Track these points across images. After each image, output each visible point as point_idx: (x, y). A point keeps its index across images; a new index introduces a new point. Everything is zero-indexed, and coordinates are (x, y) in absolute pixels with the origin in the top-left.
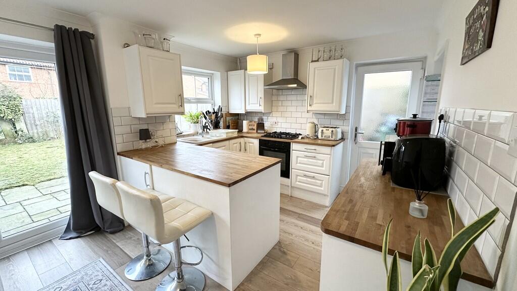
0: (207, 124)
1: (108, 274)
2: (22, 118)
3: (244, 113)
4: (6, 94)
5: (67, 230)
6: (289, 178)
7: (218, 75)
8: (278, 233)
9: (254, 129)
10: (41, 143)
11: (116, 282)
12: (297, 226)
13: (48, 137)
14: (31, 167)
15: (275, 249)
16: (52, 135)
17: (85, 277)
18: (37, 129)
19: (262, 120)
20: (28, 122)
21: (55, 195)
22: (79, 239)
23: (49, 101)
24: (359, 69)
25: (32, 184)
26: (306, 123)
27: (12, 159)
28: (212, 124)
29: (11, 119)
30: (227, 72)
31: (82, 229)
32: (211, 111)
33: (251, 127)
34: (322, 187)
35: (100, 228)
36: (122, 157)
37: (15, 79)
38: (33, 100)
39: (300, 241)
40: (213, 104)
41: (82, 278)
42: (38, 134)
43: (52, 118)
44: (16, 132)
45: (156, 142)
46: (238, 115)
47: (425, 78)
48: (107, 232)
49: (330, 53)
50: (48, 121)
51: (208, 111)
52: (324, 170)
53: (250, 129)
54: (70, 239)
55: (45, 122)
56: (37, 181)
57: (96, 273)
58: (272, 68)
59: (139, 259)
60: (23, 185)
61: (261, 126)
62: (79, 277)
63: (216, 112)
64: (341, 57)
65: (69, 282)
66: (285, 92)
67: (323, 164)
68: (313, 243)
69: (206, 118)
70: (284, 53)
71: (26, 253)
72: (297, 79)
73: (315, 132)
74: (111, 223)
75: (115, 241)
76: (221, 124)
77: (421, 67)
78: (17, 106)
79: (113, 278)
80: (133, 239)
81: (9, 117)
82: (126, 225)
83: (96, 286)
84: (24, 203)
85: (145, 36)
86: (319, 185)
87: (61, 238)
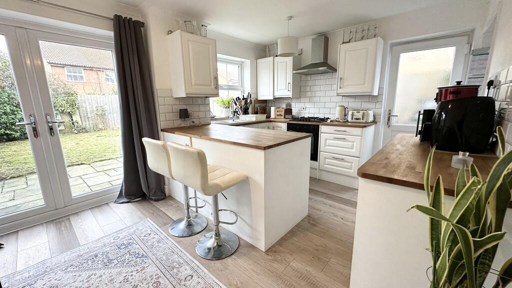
0: (237, 110)
1: (155, 230)
2: (77, 111)
3: (272, 99)
4: (66, 90)
5: (120, 196)
6: (317, 161)
7: (247, 62)
8: (307, 209)
9: (282, 115)
10: (92, 133)
11: (162, 236)
12: (326, 204)
13: (97, 128)
14: (85, 151)
15: (304, 221)
16: (100, 126)
17: (137, 231)
18: (88, 121)
19: (290, 105)
20: (82, 115)
21: (107, 172)
22: (129, 204)
23: (98, 96)
24: (395, 48)
25: (88, 163)
26: (335, 107)
27: (71, 144)
28: (241, 109)
29: (69, 112)
30: (256, 59)
31: (132, 196)
32: (241, 97)
33: (278, 113)
34: (351, 169)
35: (147, 196)
36: (165, 133)
37: (72, 79)
38: (86, 96)
39: (329, 216)
40: (243, 92)
41: (135, 231)
42: (89, 125)
43: (101, 112)
44: (73, 123)
45: (193, 122)
46: (265, 101)
47: (471, 52)
48: (152, 199)
49: (362, 33)
50: (97, 115)
51: (238, 97)
52: (354, 151)
53: (278, 115)
54: (123, 203)
55: (95, 115)
56: (92, 161)
57: (145, 229)
58: (301, 54)
59: (180, 221)
60: (82, 164)
61: (288, 111)
62: (132, 230)
63: (246, 98)
64: (375, 36)
65: (125, 234)
66: (314, 77)
67: (353, 145)
68: (342, 219)
69: (236, 104)
70: (314, 37)
71: (89, 211)
72: (327, 63)
73: (345, 115)
74: (155, 192)
75: (159, 207)
76: (250, 110)
77: (466, 42)
78: (74, 101)
79: (159, 234)
80: (174, 206)
81: (68, 111)
82: (167, 195)
83: (147, 238)
84: (84, 177)
85: (186, 23)
86: (348, 167)
87: (115, 201)
